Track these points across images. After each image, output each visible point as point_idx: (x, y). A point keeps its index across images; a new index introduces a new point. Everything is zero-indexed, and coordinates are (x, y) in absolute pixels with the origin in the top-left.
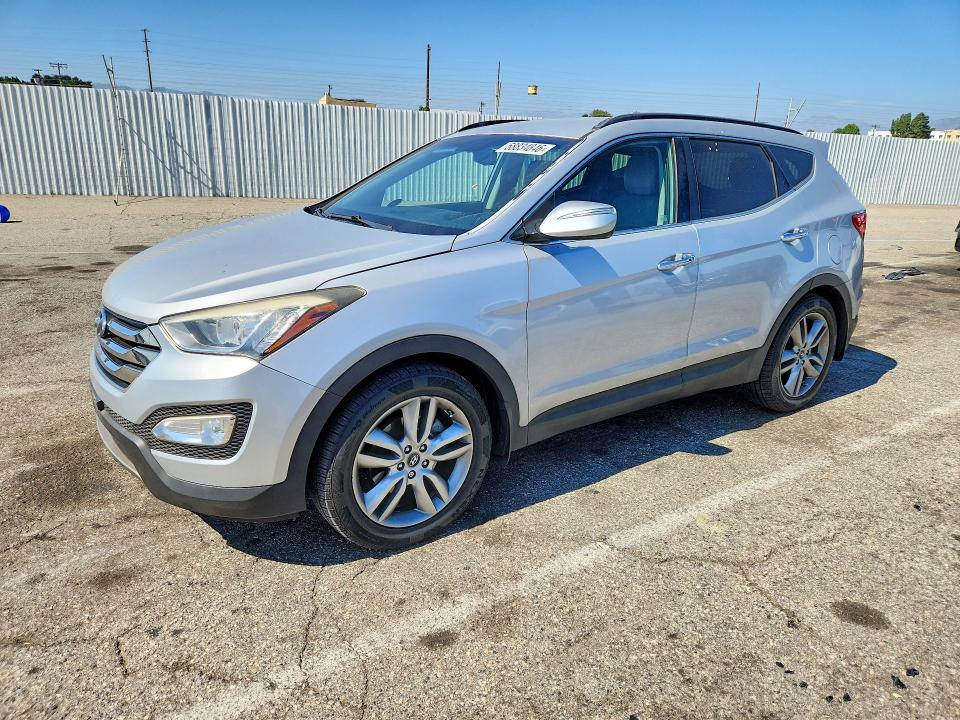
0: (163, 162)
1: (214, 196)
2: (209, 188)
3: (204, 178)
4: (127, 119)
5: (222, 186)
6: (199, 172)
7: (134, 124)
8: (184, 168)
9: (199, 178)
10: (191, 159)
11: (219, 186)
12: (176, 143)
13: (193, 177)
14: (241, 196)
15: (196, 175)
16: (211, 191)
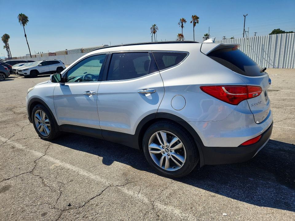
0: (259, 57)
1: (273, 68)
2: (272, 65)
3: (271, 62)
4: (251, 45)
5: (276, 65)
6: (269, 60)
7: (253, 46)
8: (265, 59)
9: (269, 62)
10: (268, 56)
11: (276, 64)
12: (264, 51)
13: (267, 62)
14: (283, 68)
15: (268, 61)
16: (272, 66)
